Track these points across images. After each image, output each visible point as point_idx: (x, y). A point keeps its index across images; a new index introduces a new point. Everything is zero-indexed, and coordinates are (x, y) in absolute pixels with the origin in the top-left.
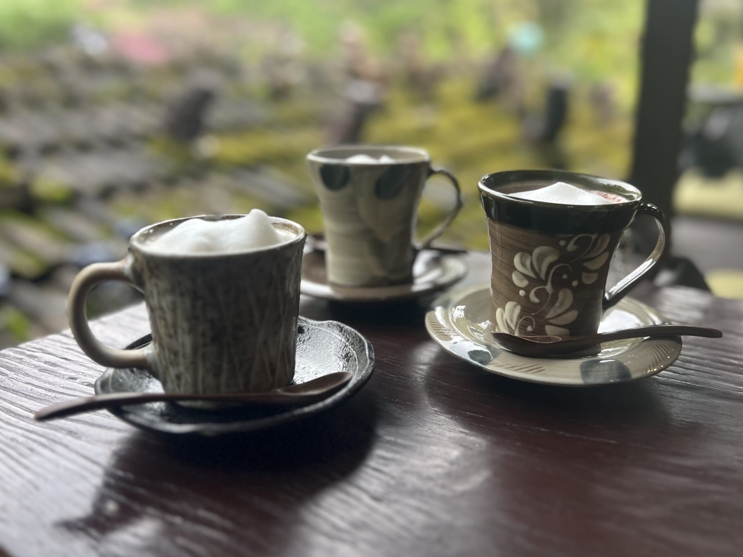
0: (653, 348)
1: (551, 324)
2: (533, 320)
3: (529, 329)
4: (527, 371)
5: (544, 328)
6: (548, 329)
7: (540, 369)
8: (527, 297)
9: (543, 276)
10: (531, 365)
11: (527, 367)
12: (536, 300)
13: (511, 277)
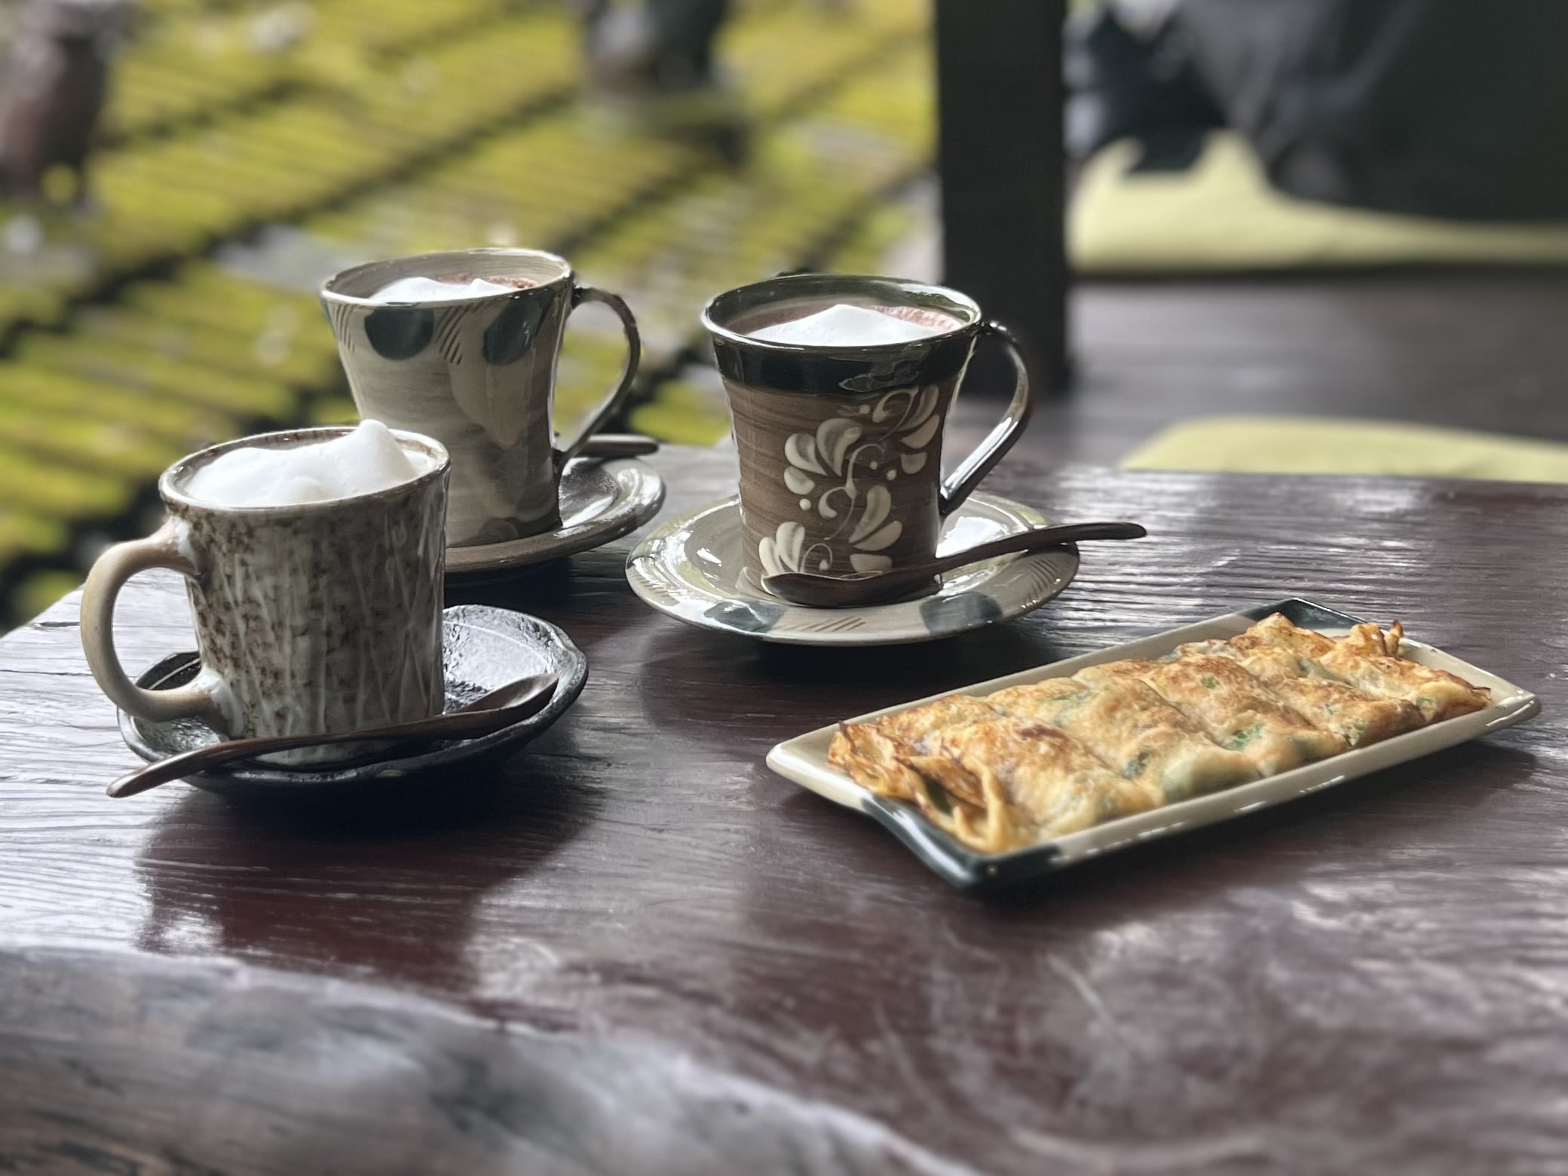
0: (1032, 567)
1: (859, 551)
2: (829, 550)
3: (824, 565)
4: (837, 629)
5: (848, 559)
6: (857, 561)
7: (857, 623)
8: (814, 509)
9: (838, 471)
10: (842, 619)
11: (836, 624)
12: (830, 513)
13: (783, 478)
